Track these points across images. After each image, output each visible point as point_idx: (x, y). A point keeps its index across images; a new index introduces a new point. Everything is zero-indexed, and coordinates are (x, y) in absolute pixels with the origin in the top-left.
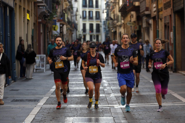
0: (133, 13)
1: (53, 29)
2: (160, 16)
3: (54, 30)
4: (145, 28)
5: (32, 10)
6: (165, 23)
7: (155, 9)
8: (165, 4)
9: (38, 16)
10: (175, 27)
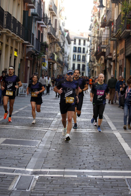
0: (102, 57)
2: (118, 59)
3: (44, 66)
4: (108, 68)
5: (19, 49)
6: (120, 65)
7: (114, 55)
8: (120, 51)
9: (26, 54)
10: (125, 69)
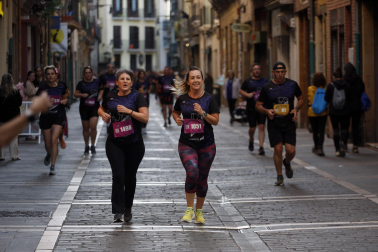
0: (245, 1)
1: (52, 40)
2: (319, 10)
3: (55, 41)
4: (279, 37)
6: (332, 27)
9: (21, 6)
10: (359, 37)
